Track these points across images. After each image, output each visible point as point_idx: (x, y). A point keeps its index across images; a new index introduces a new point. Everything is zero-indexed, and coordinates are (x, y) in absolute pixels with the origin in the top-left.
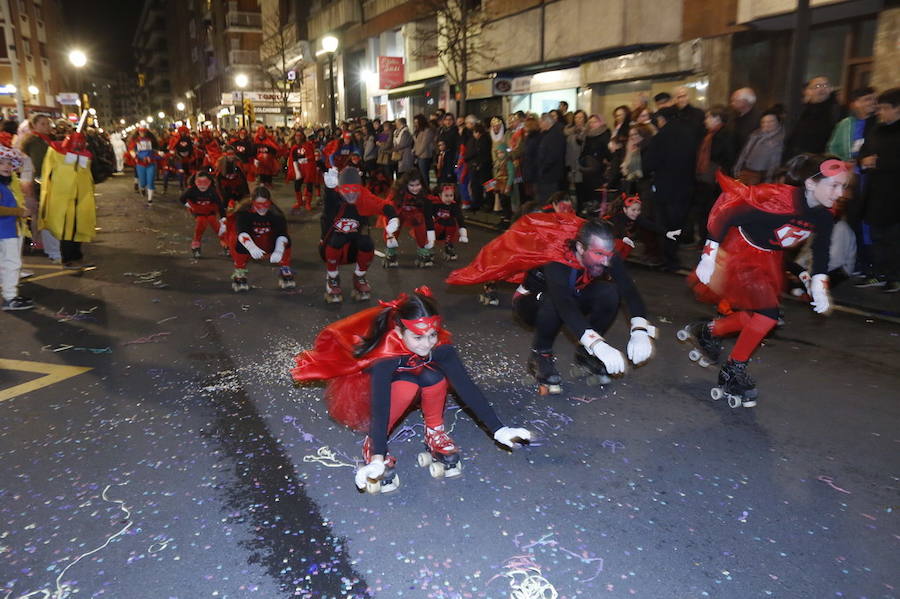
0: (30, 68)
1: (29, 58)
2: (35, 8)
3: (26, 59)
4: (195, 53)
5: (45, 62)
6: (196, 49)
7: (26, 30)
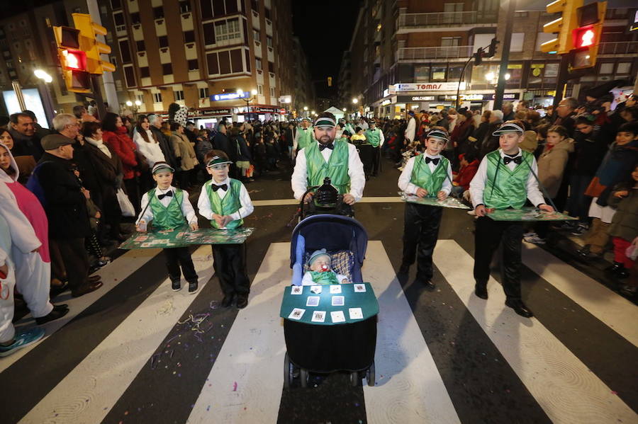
0: (260, 79)
1: (260, 72)
2: (268, 39)
3: (257, 73)
4: (366, 71)
5: (272, 76)
6: (367, 67)
7: (258, 51)
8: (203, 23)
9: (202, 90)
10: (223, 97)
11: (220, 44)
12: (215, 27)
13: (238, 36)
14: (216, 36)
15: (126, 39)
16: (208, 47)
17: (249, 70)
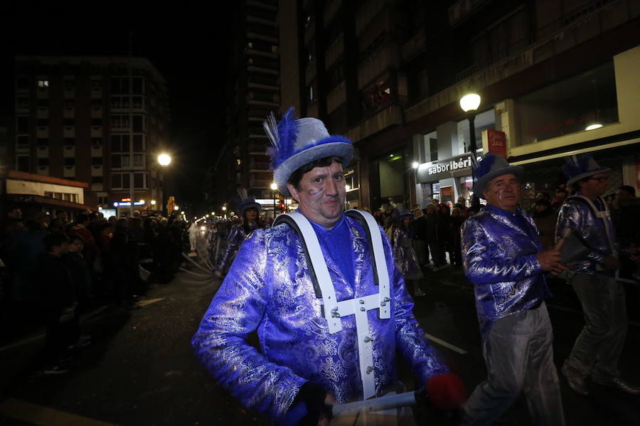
0: (154, 193)
3: (153, 189)
8: (112, 153)
9: (101, 199)
10: (121, 204)
11: (125, 168)
12: (122, 158)
13: (141, 165)
14: (122, 163)
15: (28, 155)
16: (114, 169)
17: (147, 187)
